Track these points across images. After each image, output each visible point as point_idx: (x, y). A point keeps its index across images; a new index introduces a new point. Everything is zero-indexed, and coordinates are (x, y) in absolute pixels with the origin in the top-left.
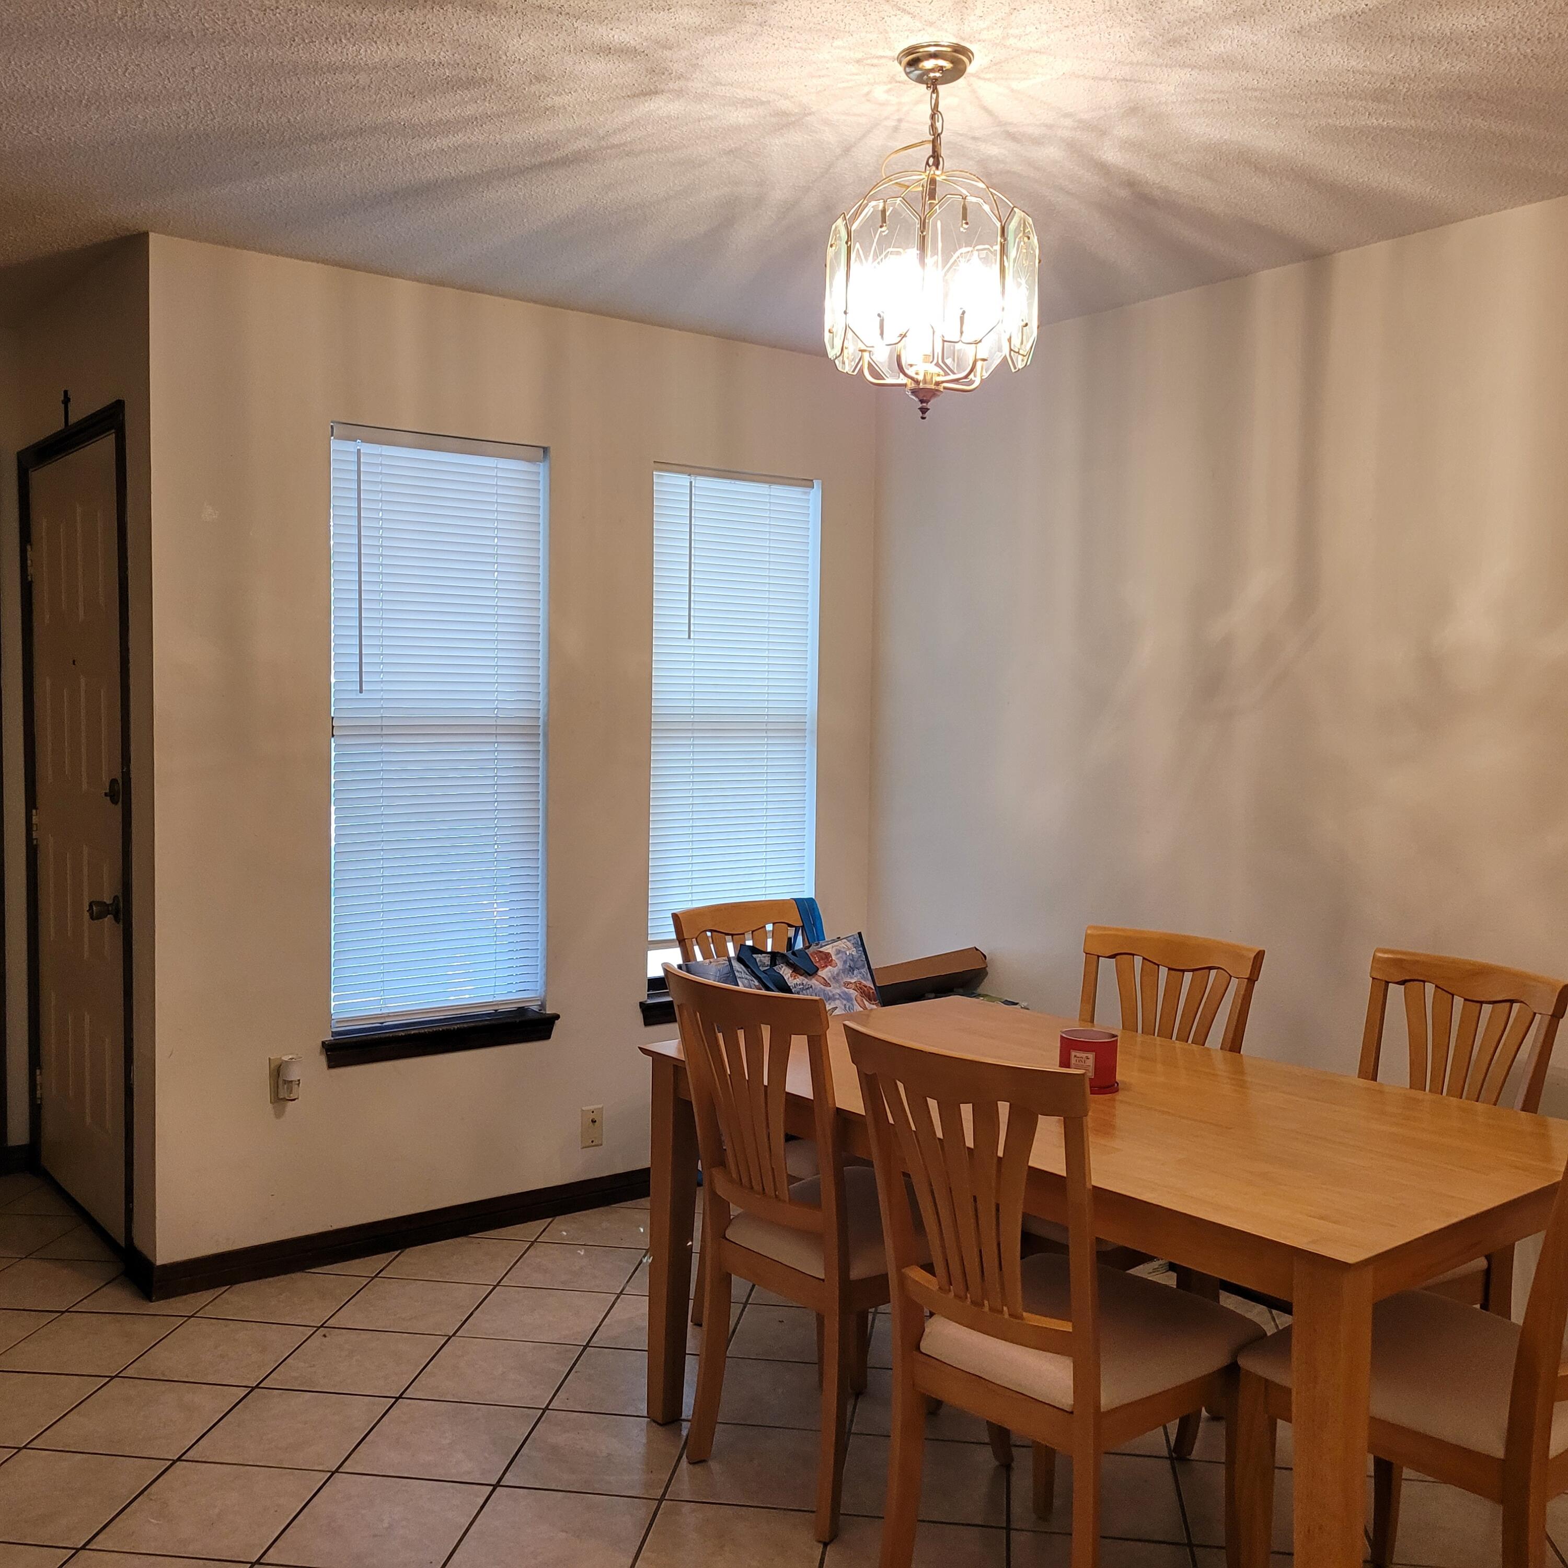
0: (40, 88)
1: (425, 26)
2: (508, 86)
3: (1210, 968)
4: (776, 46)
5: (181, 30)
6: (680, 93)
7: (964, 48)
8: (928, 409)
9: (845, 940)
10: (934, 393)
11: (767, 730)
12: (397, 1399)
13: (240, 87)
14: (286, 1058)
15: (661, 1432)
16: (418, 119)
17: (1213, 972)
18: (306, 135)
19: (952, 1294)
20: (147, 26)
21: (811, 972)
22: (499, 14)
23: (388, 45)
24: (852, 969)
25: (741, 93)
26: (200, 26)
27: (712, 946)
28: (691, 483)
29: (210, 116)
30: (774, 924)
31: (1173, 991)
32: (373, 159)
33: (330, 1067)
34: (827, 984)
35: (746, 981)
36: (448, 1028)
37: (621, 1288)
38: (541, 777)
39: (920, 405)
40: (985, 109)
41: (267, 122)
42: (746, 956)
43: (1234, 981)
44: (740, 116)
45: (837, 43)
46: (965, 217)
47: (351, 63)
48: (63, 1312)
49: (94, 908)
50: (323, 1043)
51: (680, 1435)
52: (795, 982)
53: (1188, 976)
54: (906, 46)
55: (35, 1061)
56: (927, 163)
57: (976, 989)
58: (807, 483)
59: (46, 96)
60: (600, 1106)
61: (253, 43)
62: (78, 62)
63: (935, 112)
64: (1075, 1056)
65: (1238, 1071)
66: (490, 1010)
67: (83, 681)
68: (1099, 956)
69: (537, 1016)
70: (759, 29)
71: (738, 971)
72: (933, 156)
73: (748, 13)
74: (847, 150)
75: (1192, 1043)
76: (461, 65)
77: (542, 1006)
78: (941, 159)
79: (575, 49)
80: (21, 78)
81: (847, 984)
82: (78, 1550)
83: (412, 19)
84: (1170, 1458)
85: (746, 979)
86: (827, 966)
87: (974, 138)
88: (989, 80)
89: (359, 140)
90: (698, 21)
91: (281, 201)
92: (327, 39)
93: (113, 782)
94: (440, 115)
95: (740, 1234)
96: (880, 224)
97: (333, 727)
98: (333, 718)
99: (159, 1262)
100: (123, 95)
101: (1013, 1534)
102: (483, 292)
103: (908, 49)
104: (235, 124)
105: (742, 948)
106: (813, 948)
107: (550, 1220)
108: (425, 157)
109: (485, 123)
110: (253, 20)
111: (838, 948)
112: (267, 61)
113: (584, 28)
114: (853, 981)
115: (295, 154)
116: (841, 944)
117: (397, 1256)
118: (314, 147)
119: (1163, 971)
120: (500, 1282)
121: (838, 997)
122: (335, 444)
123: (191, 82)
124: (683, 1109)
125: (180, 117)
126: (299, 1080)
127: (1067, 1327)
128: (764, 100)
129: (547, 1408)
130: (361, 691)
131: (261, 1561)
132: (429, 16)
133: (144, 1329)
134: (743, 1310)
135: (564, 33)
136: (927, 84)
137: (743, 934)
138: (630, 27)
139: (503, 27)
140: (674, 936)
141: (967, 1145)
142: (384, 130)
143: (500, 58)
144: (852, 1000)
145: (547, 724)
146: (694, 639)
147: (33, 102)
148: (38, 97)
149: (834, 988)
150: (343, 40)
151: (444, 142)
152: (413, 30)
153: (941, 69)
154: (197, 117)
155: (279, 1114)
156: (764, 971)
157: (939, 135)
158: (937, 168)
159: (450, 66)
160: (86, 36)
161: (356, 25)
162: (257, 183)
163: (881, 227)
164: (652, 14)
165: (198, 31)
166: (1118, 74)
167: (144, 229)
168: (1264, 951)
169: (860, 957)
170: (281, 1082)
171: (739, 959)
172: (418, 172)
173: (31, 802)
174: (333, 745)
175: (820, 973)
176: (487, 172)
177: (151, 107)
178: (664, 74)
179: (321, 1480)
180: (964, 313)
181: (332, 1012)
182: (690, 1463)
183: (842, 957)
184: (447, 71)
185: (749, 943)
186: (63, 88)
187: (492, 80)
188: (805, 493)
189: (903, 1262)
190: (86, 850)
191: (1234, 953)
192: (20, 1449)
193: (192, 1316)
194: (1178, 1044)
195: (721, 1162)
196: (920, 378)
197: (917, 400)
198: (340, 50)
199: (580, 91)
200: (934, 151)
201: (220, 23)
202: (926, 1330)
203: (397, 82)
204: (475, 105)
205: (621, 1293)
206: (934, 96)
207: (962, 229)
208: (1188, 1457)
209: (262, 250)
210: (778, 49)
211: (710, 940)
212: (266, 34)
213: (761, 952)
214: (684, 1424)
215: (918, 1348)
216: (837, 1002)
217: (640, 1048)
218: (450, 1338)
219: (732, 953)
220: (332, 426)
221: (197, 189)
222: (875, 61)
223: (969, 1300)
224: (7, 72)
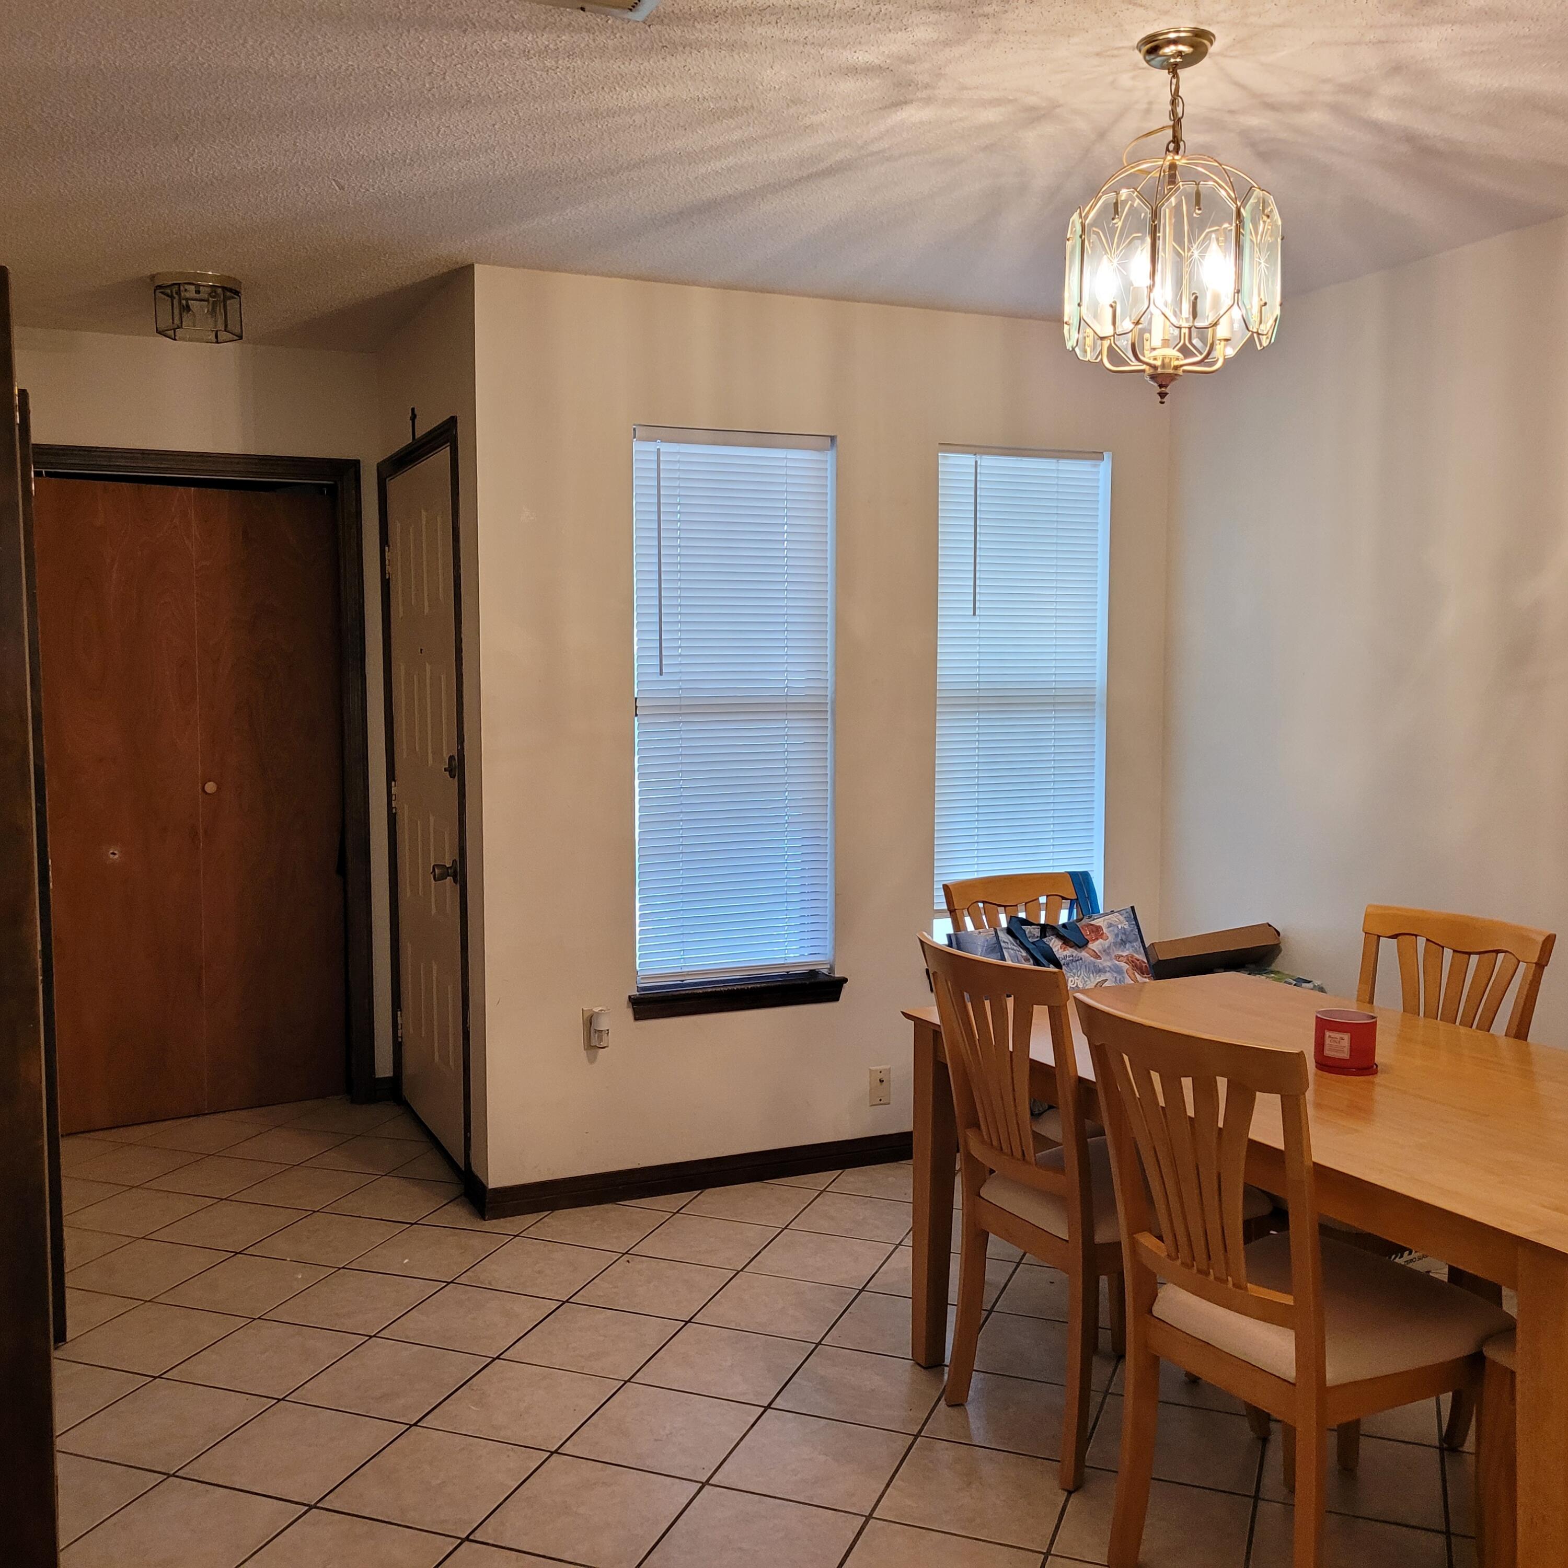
0: (371, 153)
1: (687, 69)
2: (767, 111)
3: (1498, 952)
4: (1014, 49)
5: (480, 95)
6: (928, 101)
7: (1203, 31)
8: (1167, 394)
9: (1117, 914)
10: (1173, 377)
11: (1054, 704)
12: (687, 1322)
13: (535, 136)
14: (596, 1010)
15: (923, 1374)
16: (691, 147)
17: (1501, 956)
18: (596, 171)
19: (1179, 1261)
20: (451, 94)
21: (1082, 944)
22: (750, 51)
23: (656, 89)
24: (1123, 943)
25: (987, 95)
26: (495, 90)
27: (984, 917)
28: (976, 462)
29: (513, 163)
30: (1047, 896)
31: (1458, 973)
32: (657, 186)
33: (636, 1019)
34: (1098, 957)
35: (1012, 952)
36: (743, 987)
37: (900, 1239)
38: (829, 752)
39: (1159, 390)
40: (1237, 84)
41: (561, 163)
42: (1016, 929)
43: (1522, 966)
44: (990, 115)
45: (1072, 40)
46: (1198, 203)
47: (626, 106)
48: (412, 1224)
49: (436, 870)
50: (630, 997)
51: (942, 1380)
52: (1065, 953)
53: (1474, 959)
54: (1144, 36)
55: (396, 1003)
56: (1168, 150)
57: (1270, 965)
58: (1097, 455)
59: (377, 159)
60: (887, 1067)
61: (541, 99)
62: (400, 130)
63: (1175, 98)
64: (1330, 1036)
65: (1525, 1059)
66: (782, 971)
67: (428, 667)
68: (1379, 937)
69: (827, 979)
70: (995, 36)
71: (1004, 942)
72: (1173, 141)
73: (981, 24)
74: (1102, 135)
75: (1477, 1028)
76: (723, 98)
77: (831, 969)
78: (1182, 144)
79: (824, 73)
80: (355, 147)
81: (1118, 957)
82: (411, 1426)
83: (674, 64)
84: (1441, 1449)
85: (1013, 949)
86: (1097, 939)
87: (1231, 112)
88: (1235, 57)
89: (643, 171)
90: (935, 36)
91: (582, 229)
92: (603, 88)
93: (451, 758)
94: (710, 142)
95: (992, 1192)
96: (1112, 216)
97: (636, 707)
98: (636, 699)
99: (491, 1185)
100: (439, 153)
101: (1261, 1504)
102: (773, 292)
103: (1145, 38)
104: (534, 167)
105: (1012, 919)
106: (1086, 921)
107: (840, 1171)
108: (703, 180)
109: (752, 145)
110: (538, 80)
111: (1109, 921)
112: (554, 113)
113: (829, 54)
114: (1124, 954)
115: (589, 187)
116: (1113, 918)
117: (698, 1195)
118: (604, 180)
119: (1448, 953)
120: (788, 1225)
121: (1108, 969)
122: (637, 446)
123: (493, 136)
124: (940, 1068)
125: (488, 166)
126: (608, 1030)
127: (1288, 1300)
128: (1011, 98)
129: (820, 1343)
130: (661, 674)
131: (559, 1451)
132: (689, 60)
133: (477, 1242)
134: (1016, 1269)
135: (813, 60)
136: (1169, 69)
137: (1016, 906)
138: (872, 48)
139: (756, 62)
140: (945, 907)
141: (1189, 1114)
142: (663, 160)
143: (757, 88)
144: (1123, 973)
145: (834, 702)
146: (979, 615)
147: (367, 165)
148: (370, 161)
149: (1104, 960)
150: (617, 88)
151: (717, 165)
152: (676, 73)
153: (1180, 54)
154: (501, 165)
155: (592, 1060)
156: (1033, 943)
157: (1179, 120)
158: (1177, 153)
159: (713, 100)
160: (403, 108)
161: (626, 75)
162: (560, 215)
163: (1113, 219)
164: (890, 35)
165: (493, 94)
166: (1372, 37)
167: (470, 262)
168: (1555, 936)
169: (1132, 930)
170: (592, 1031)
171: (1009, 931)
172: (699, 193)
173: (391, 776)
174: (636, 724)
175: (1090, 945)
176: (760, 188)
177: (463, 161)
178: (910, 85)
179: (615, 1387)
180: (1196, 298)
181: (638, 968)
182: (949, 1406)
183: (1113, 931)
184: (711, 104)
185: (1022, 915)
186: (390, 152)
187: (752, 107)
188: (1095, 466)
189: (1137, 1227)
190: (432, 819)
191: (1522, 937)
192: (371, 1337)
193: (517, 1236)
194: (1463, 1030)
195: (976, 1125)
196: (1158, 363)
197: (1156, 385)
198: (615, 97)
199: (834, 109)
200: (1174, 136)
201: (511, 85)
202: (1159, 1295)
203: (668, 119)
204: (740, 131)
205: (900, 1244)
206: (1174, 81)
207: (1195, 215)
208: (1460, 1449)
209: (571, 271)
210: (1016, 52)
211: (982, 911)
212: (550, 90)
213: (1031, 924)
214: (947, 1369)
215: (1150, 1312)
216: (1108, 974)
217: (903, 1013)
218: (738, 1272)
219: (1004, 923)
220: (634, 429)
221: (511, 224)
222: (1116, 52)
223: (1195, 1268)
224: (343, 143)
